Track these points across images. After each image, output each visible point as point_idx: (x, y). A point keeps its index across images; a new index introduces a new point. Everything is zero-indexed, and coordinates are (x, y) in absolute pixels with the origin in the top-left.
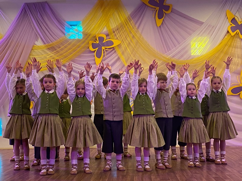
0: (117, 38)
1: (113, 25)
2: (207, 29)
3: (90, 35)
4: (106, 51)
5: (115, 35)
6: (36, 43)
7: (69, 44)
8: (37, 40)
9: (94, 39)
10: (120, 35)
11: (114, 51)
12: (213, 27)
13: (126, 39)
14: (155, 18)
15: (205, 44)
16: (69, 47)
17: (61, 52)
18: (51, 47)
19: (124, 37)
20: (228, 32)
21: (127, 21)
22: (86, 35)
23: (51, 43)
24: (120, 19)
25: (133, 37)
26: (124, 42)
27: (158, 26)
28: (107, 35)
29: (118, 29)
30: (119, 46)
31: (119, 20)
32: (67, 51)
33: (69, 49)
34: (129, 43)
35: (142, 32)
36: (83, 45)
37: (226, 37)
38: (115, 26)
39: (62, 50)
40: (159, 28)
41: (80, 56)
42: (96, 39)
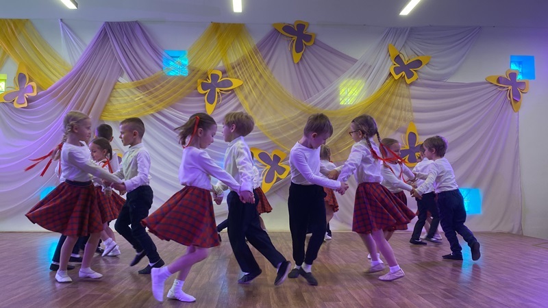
0: (238, 77)
1: (233, 58)
2: (361, 69)
3: (198, 71)
4: (222, 94)
5: (236, 72)
6: (120, 79)
7: (168, 83)
8: (121, 75)
9: (205, 76)
10: (242, 73)
11: (232, 95)
12: (370, 66)
13: (251, 78)
14: (291, 51)
15: (359, 91)
16: (168, 86)
17: (156, 93)
18: (142, 86)
19: (248, 75)
20: (390, 74)
21: (252, 54)
22: (193, 70)
23: (142, 80)
24: (242, 50)
25: (261, 76)
26: (247, 83)
27: (296, 62)
28: (224, 72)
29: (239, 65)
30: (241, 87)
31: (241, 52)
32: (164, 93)
33: (168, 90)
34: (255, 85)
35: (272, 70)
36: (188, 85)
37: (388, 81)
38: (236, 60)
39: (157, 90)
40: (296, 65)
41: (183, 101)
42: (208, 77)
